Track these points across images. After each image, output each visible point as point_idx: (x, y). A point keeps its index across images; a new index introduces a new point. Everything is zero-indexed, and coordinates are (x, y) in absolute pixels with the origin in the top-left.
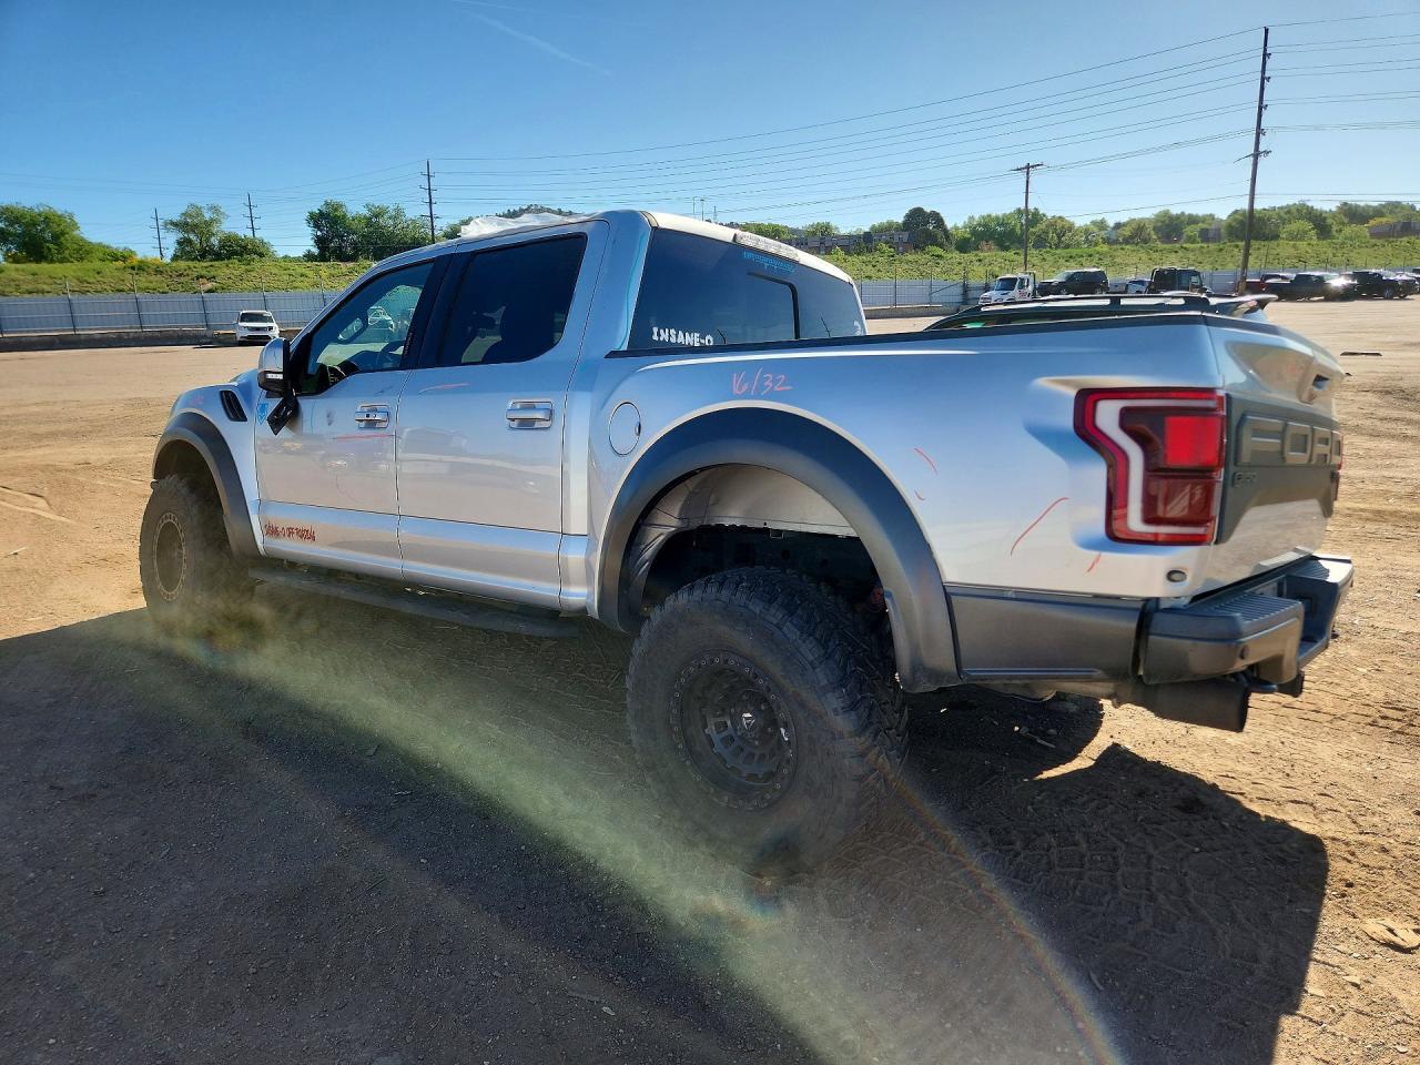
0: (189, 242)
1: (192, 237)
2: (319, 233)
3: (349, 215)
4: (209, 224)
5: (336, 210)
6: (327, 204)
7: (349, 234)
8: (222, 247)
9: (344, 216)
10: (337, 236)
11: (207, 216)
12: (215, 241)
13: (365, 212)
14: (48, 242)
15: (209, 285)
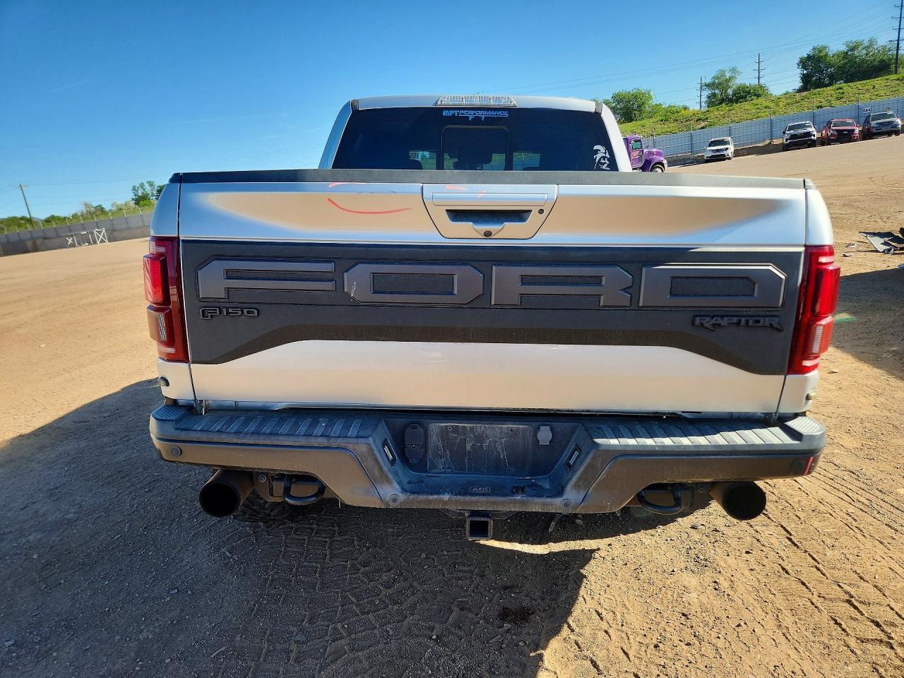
0: (714, 95)
1: (717, 91)
2: (805, 72)
3: (831, 54)
4: (728, 81)
5: (820, 52)
6: (814, 49)
7: (828, 68)
8: (734, 95)
9: (826, 55)
10: (818, 72)
11: (728, 75)
12: (730, 92)
13: (844, 48)
14: (636, 110)
15: (703, 124)
